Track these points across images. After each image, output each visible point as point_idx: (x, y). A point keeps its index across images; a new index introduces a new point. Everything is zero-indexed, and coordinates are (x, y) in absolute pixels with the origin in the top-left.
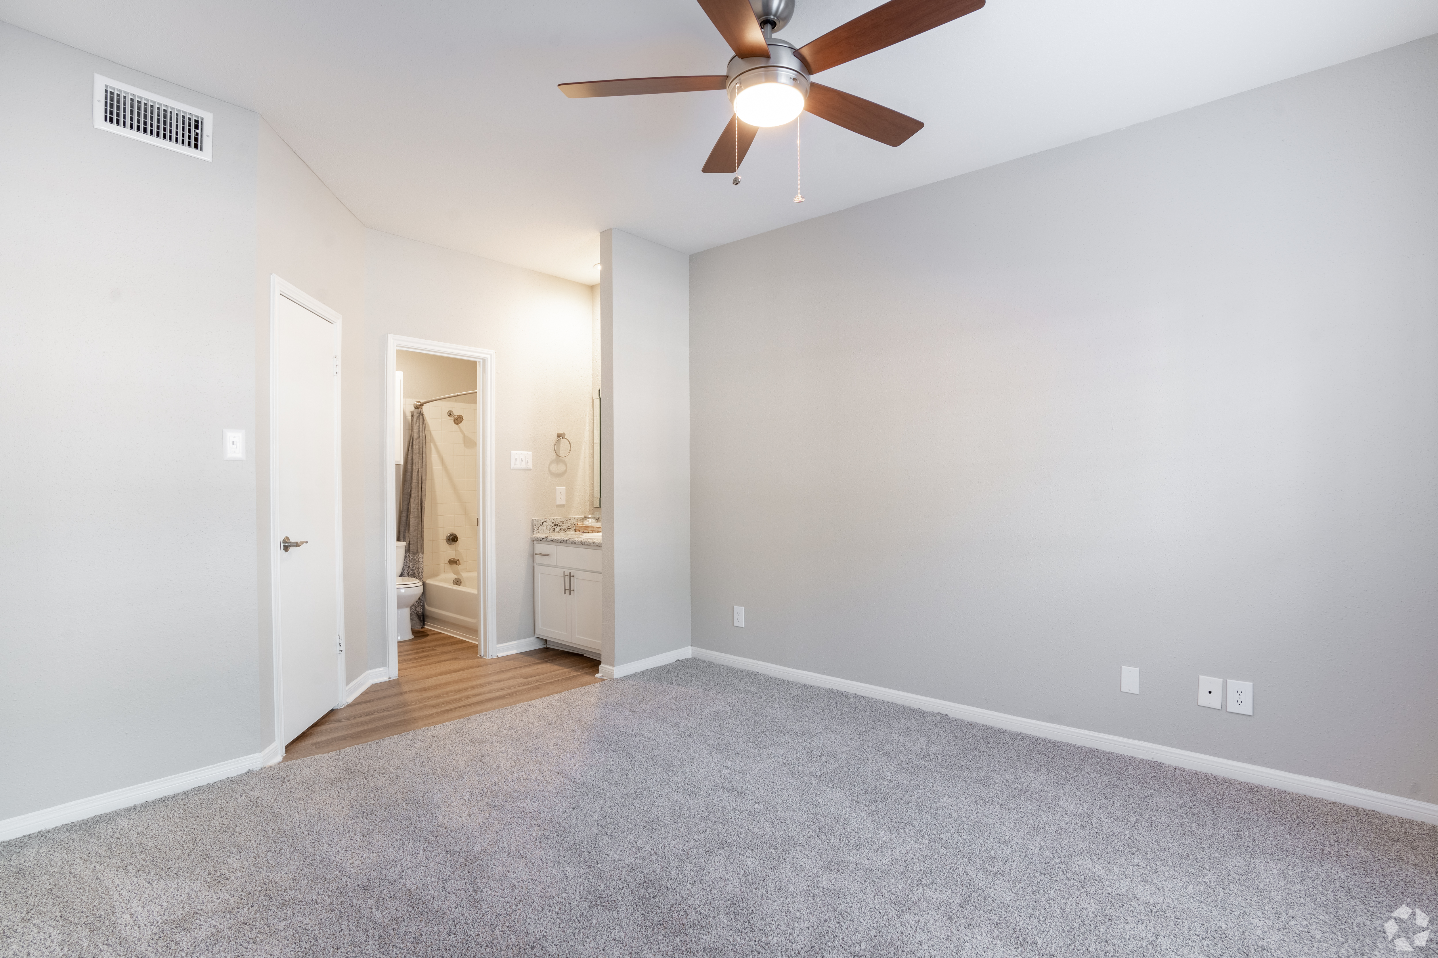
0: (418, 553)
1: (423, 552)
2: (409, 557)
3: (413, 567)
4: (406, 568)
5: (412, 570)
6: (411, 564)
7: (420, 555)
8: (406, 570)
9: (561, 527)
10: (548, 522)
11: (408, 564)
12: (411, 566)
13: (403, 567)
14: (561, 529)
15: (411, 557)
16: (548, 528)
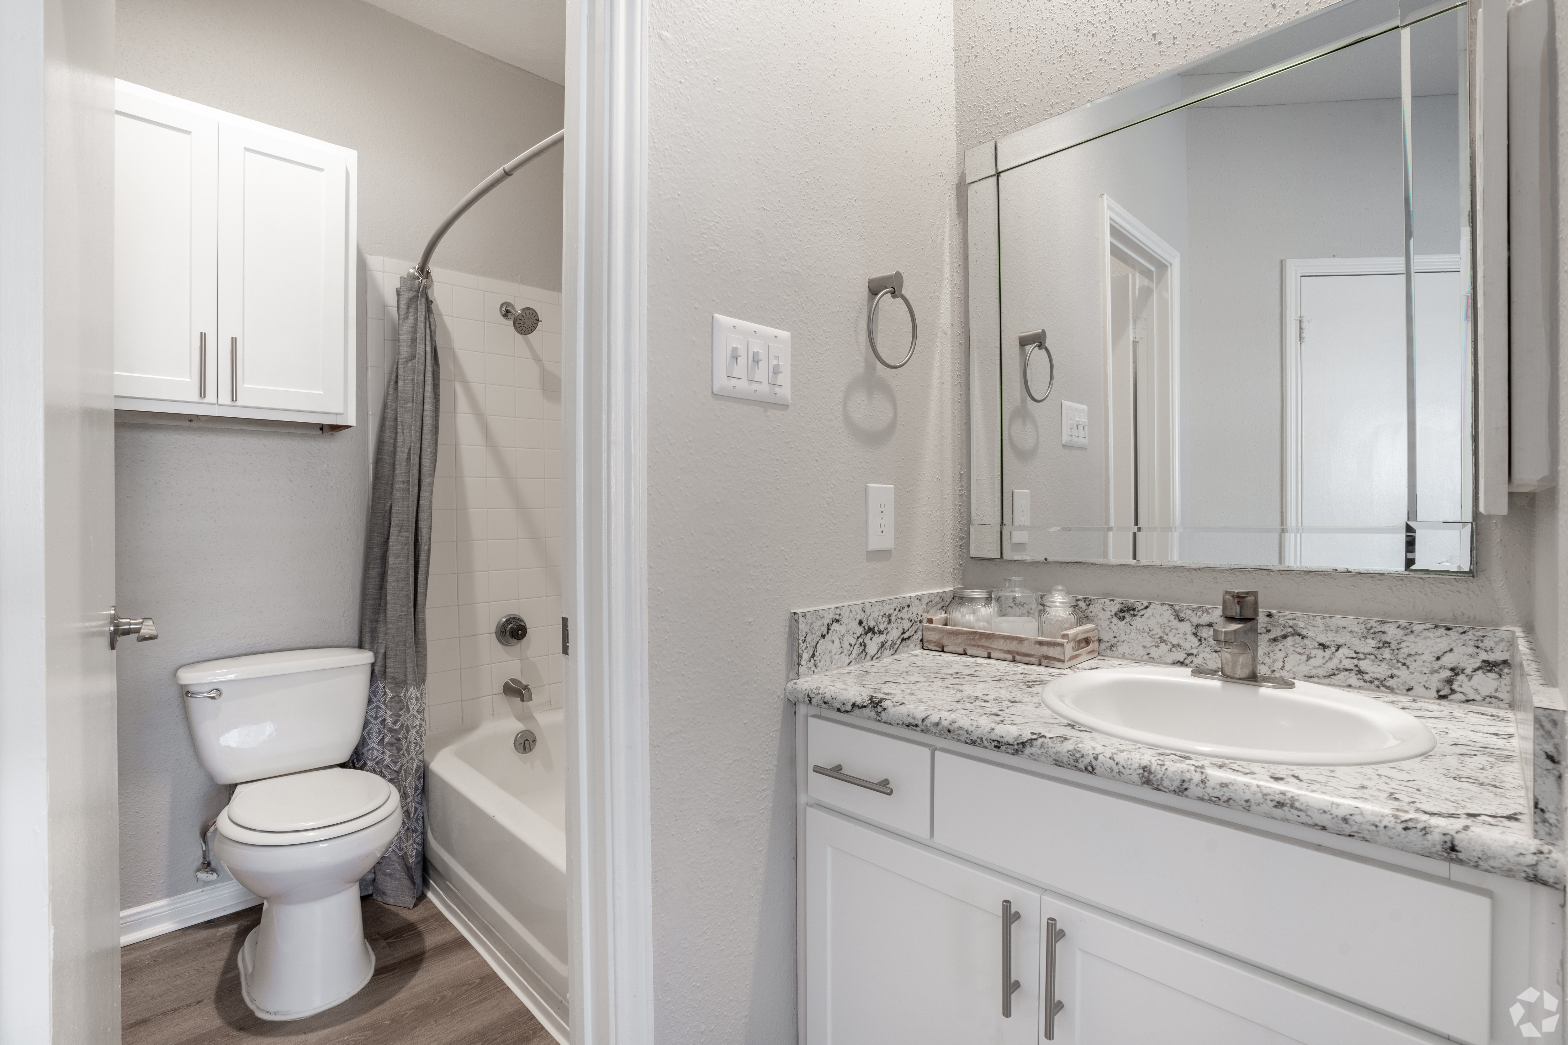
0: (406, 684)
1: (421, 680)
2: (385, 693)
3: (395, 723)
4: (376, 725)
5: (391, 730)
6: (389, 713)
7: (413, 692)
8: (375, 731)
9: (882, 638)
10: (845, 620)
11: (381, 713)
12: (389, 720)
13: (366, 723)
14: (883, 645)
15: (390, 695)
16: (846, 646)
